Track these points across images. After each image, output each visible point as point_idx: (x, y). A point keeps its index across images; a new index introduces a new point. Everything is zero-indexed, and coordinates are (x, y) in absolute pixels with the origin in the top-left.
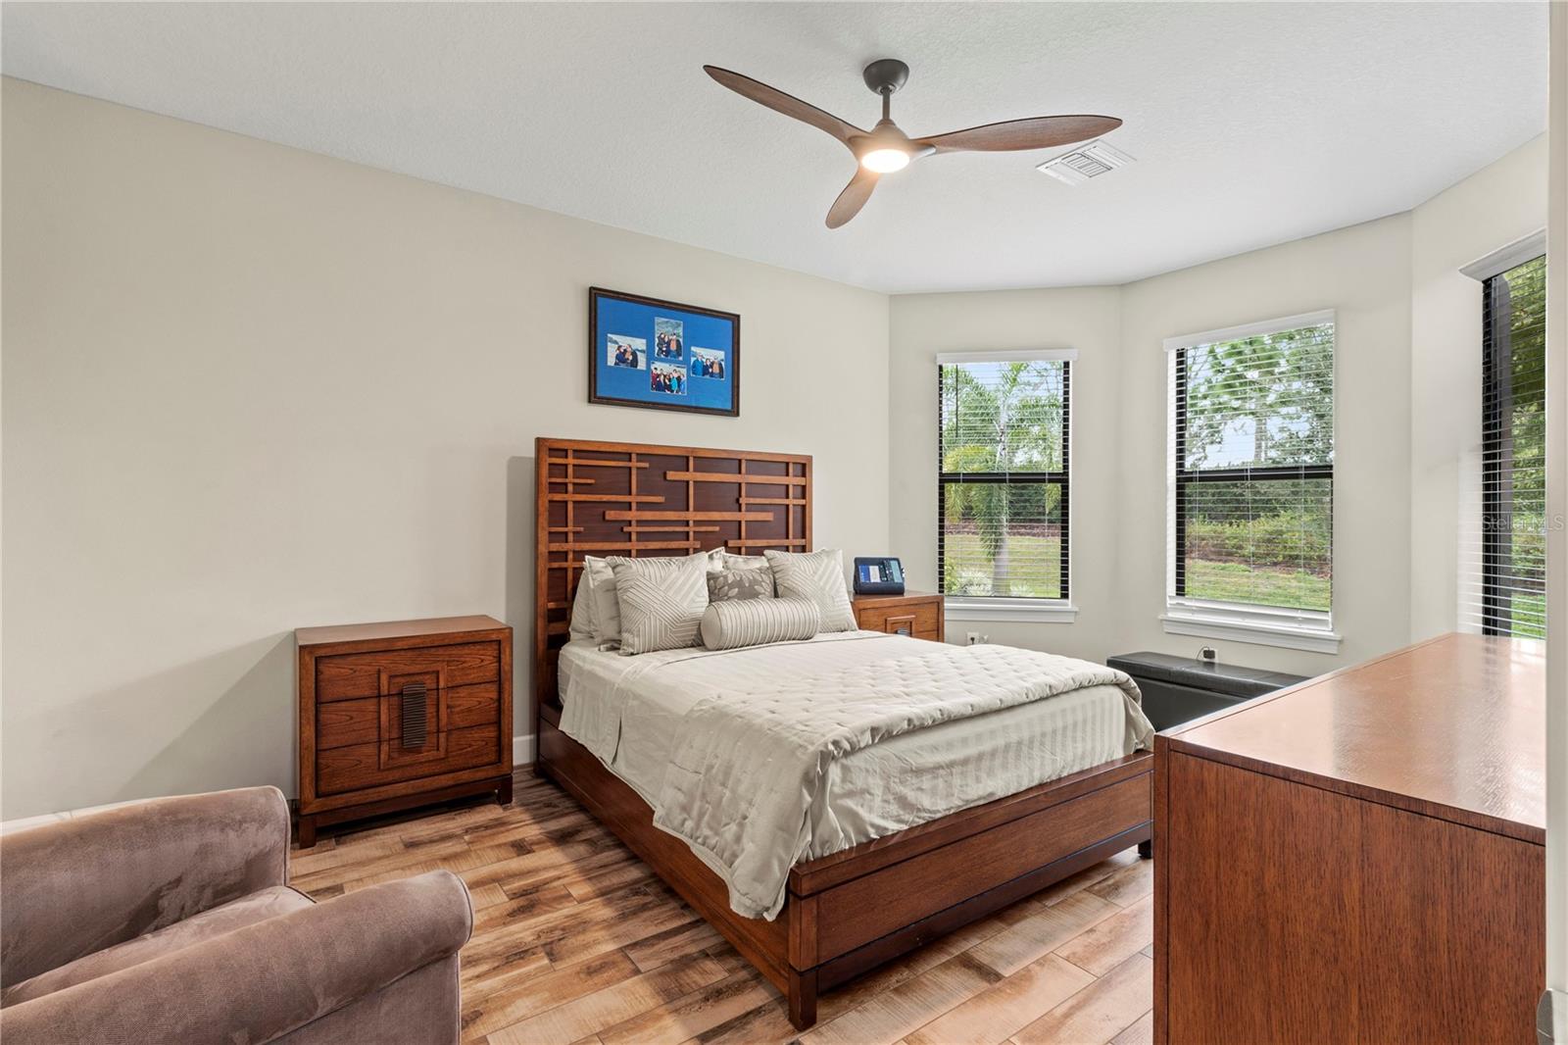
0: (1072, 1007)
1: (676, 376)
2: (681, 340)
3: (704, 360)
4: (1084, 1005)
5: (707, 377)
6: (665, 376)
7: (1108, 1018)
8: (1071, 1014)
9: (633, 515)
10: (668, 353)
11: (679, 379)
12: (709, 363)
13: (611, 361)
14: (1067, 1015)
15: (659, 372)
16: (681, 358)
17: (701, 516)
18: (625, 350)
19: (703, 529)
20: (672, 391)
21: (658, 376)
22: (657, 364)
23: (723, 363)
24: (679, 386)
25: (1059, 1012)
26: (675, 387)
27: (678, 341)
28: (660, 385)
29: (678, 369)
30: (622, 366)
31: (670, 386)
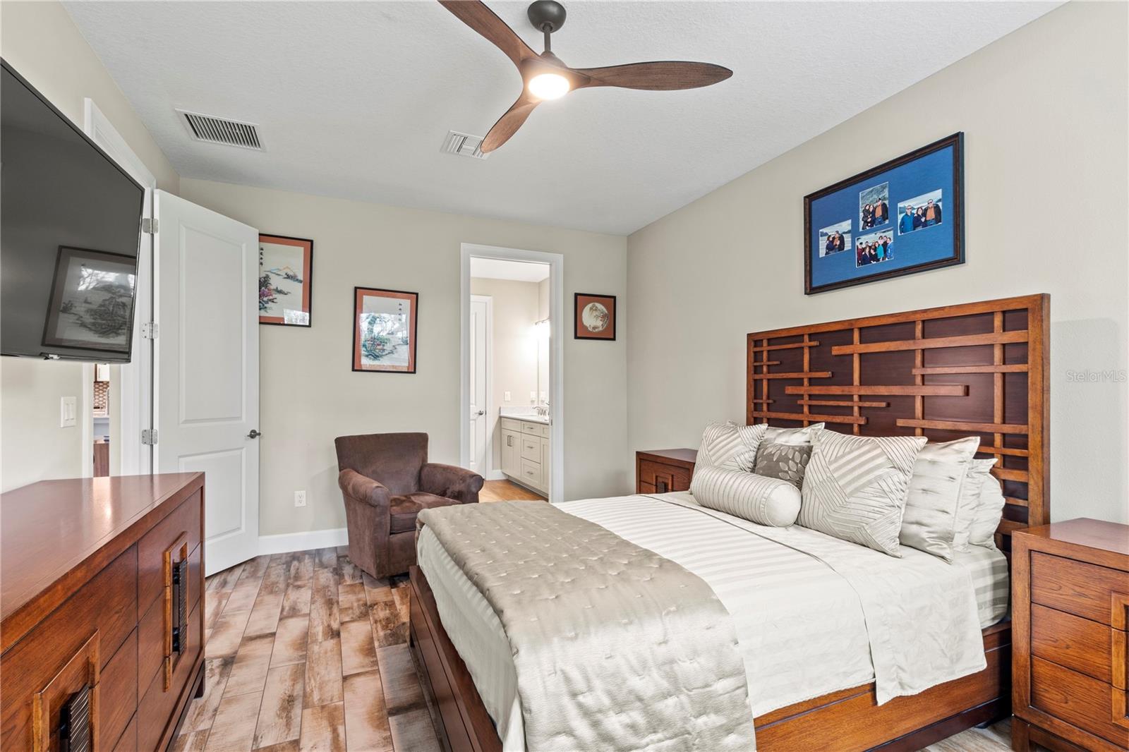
0: (338, 736)
1: (881, 242)
2: (887, 202)
3: (915, 211)
4: (334, 742)
5: (920, 229)
6: (870, 247)
7: (314, 747)
8: (333, 733)
9: (805, 389)
10: (873, 222)
11: (885, 244)
12: (920, 213)
13: (822, 252)
14: (335, 731)
15: (864, 246)
16: (887, 222)
17: (866, 391)
18: (834, 238)
19: (867, 404)
20: (878, 260)
21: (864, 249)
22: (864, 239)
23: (940, 204)
24: (885, 251)
25: (341, 729)
26: (881, 255)
27: (884, 205)
28: (864, 259)
29: (883, 235)
30: (832, 253)
31: (876, 255)
